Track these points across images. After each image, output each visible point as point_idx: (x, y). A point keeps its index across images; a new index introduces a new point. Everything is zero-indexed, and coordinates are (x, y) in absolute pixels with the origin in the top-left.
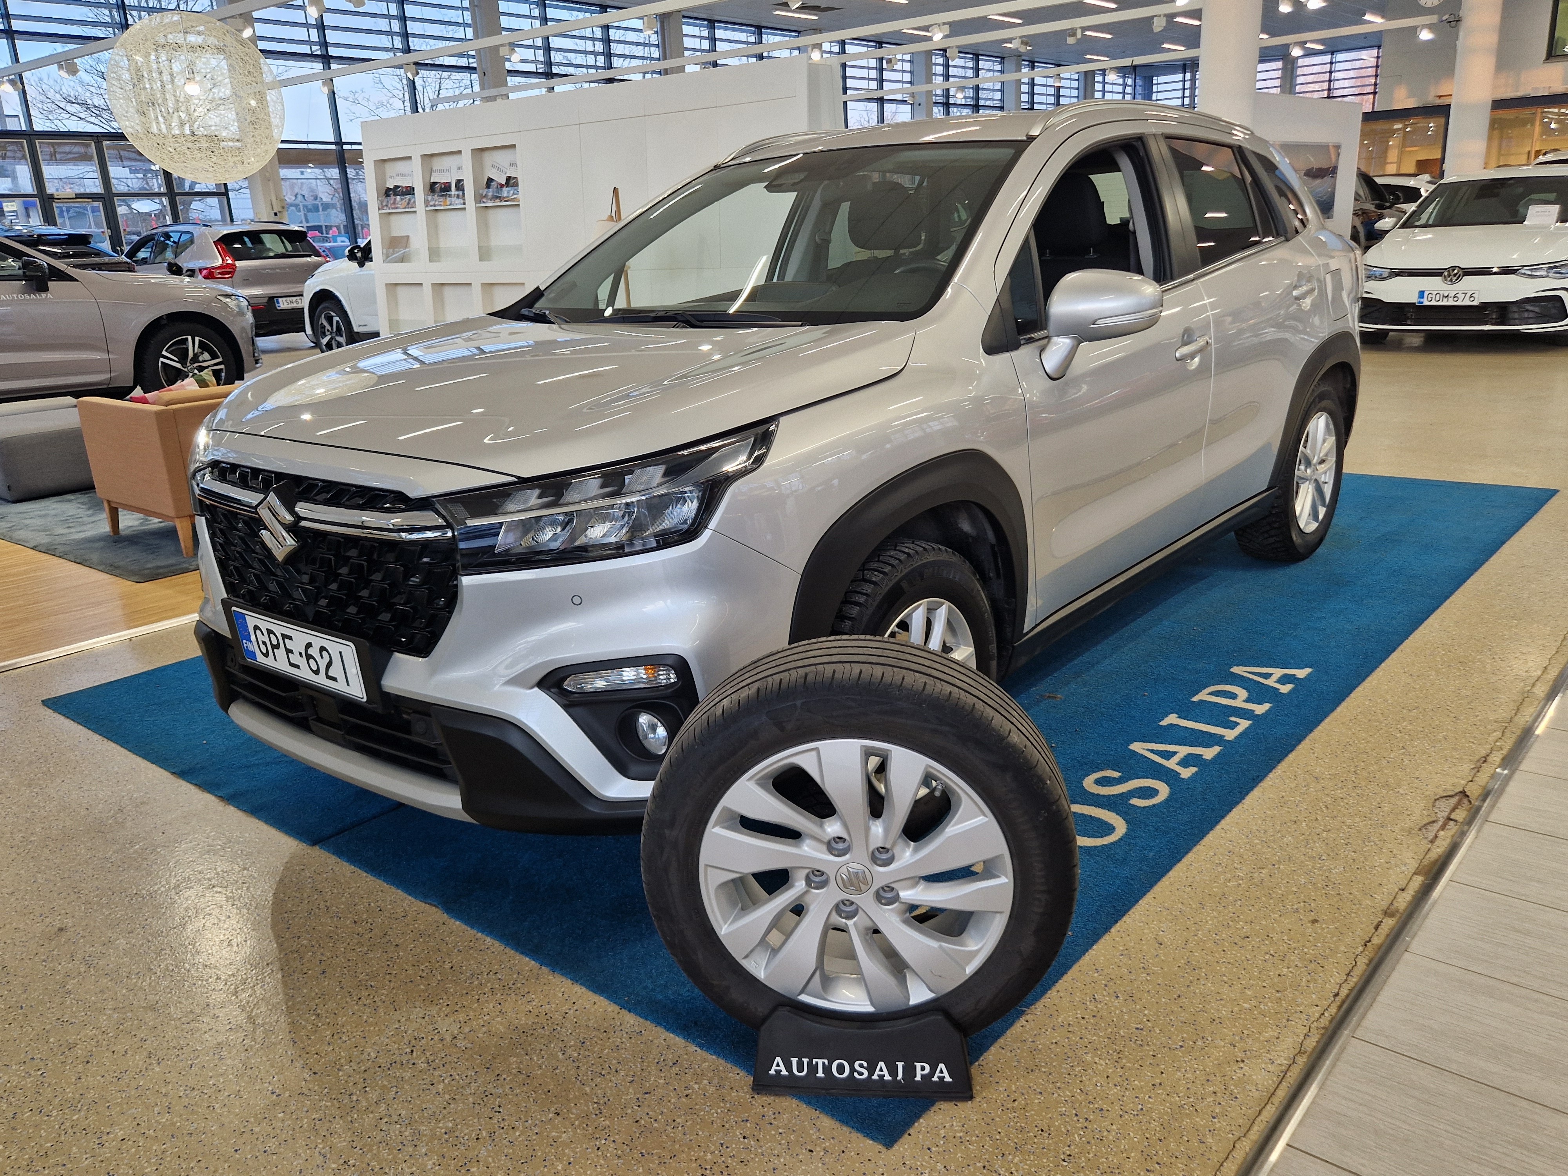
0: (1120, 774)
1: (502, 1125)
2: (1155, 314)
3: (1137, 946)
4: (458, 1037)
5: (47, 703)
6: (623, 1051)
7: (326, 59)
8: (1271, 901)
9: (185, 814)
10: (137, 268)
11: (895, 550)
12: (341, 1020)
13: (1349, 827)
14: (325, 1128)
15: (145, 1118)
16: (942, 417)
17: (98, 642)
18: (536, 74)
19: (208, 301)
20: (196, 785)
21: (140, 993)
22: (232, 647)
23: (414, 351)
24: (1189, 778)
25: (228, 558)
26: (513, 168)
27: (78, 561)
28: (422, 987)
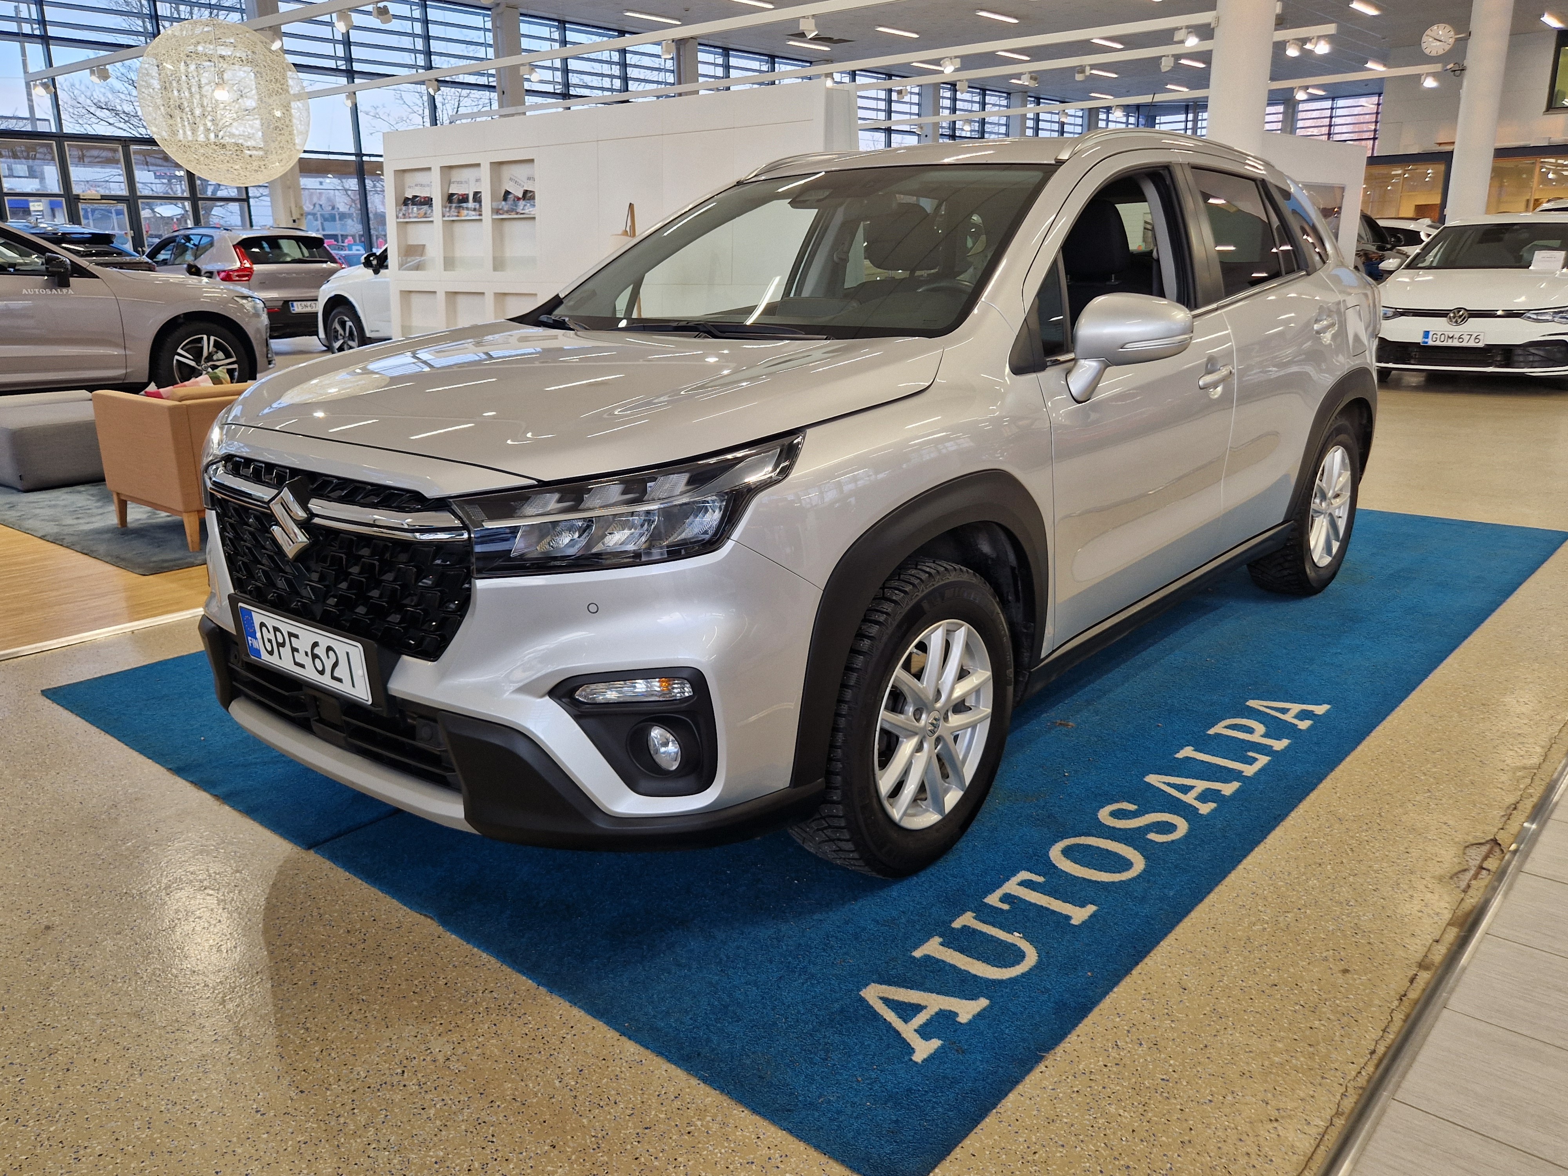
0: (1136, 807)
1: (495, 1157)
2: (1186, 339)
3: (1159, 990)
4: (451, 1059)
5: (46, 693)
6: (622, 1082)
7: (351, 74)
8: (1299, 948)
9: (179, 812)
10: (157, 268)
11: (916, 569)
12: (331, 1035)
13: (1376, 872)
14: (310, 1152)
15: (124, 1133)
16: (958, 438)
17: (100, 634)
18: (553, 95)
19: (224, 302)
20: (192, 782)
21: (125, 999)
22: (237, 644)
23: (424, 355)
24: (1208, 814)
25: (237, 553)
26: (530, 182)
27: (85, 551)
28: (415, 1003)
